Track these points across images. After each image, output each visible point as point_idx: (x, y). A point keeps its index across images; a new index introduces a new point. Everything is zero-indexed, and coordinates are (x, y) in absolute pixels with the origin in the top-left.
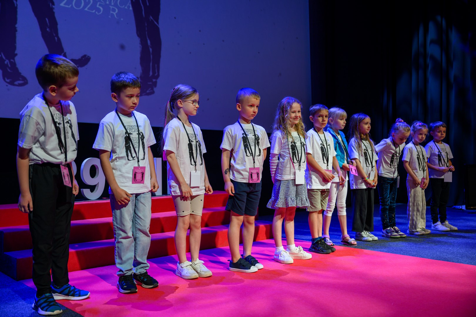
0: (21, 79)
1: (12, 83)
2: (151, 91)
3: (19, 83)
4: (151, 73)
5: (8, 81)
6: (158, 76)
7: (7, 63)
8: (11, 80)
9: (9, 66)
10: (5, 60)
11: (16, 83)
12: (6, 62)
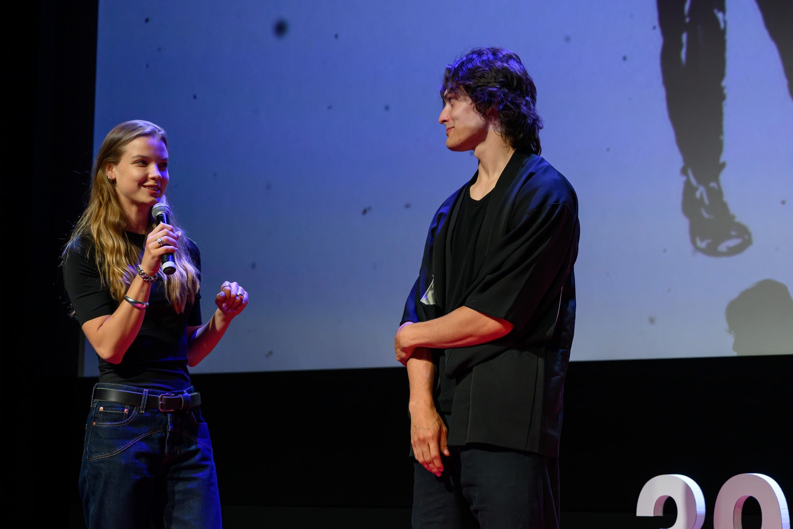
0: (733, 233)
1: (712, 251)
3: (729, 248)
5: (702, 245)
7: (701, 194)
8: (709, 241)
9: (706, 201)
10: (696, 189)
11: (723, 247)
12: (698, 194)
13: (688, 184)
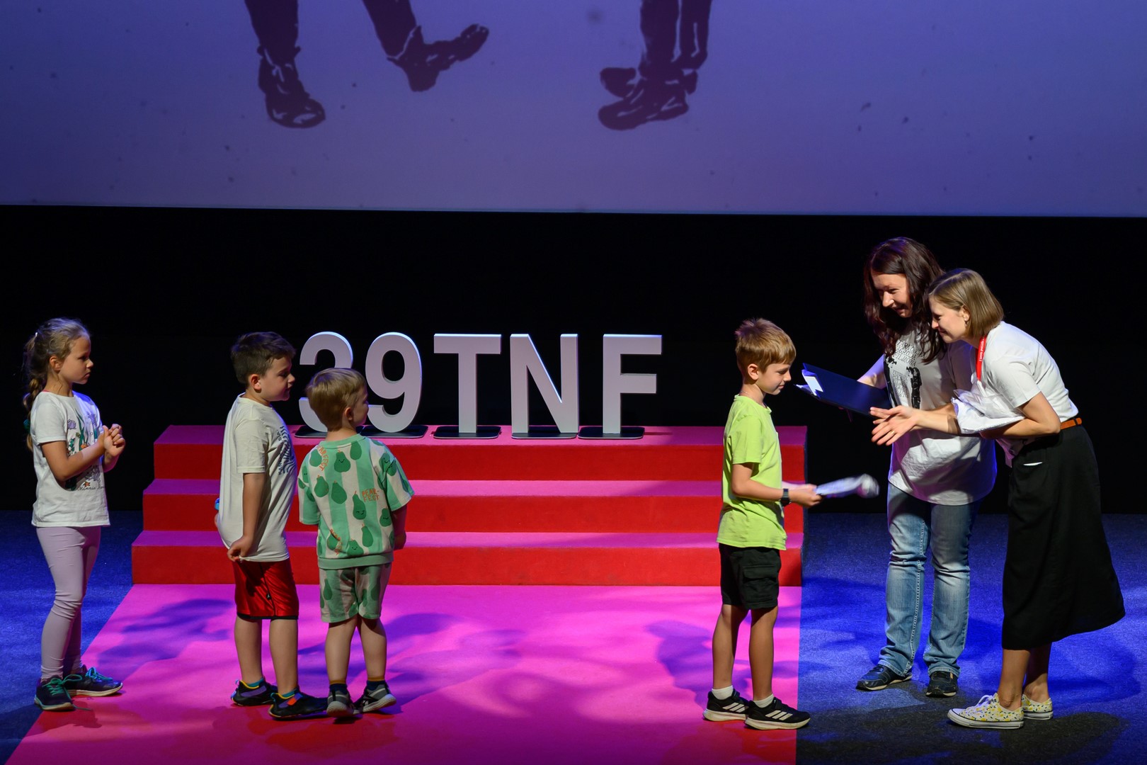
1: (288, 122)
2: (676, 105)
3: (303, 121)
4: (677, 52)
5: (279, 116)
6: (703, 56)
7: (277, 73)
8: (285, 114)
9: (282, 79)
10: (273, 68)
11: (298, 120)
12: (274, 72)
13: (264, 62)
